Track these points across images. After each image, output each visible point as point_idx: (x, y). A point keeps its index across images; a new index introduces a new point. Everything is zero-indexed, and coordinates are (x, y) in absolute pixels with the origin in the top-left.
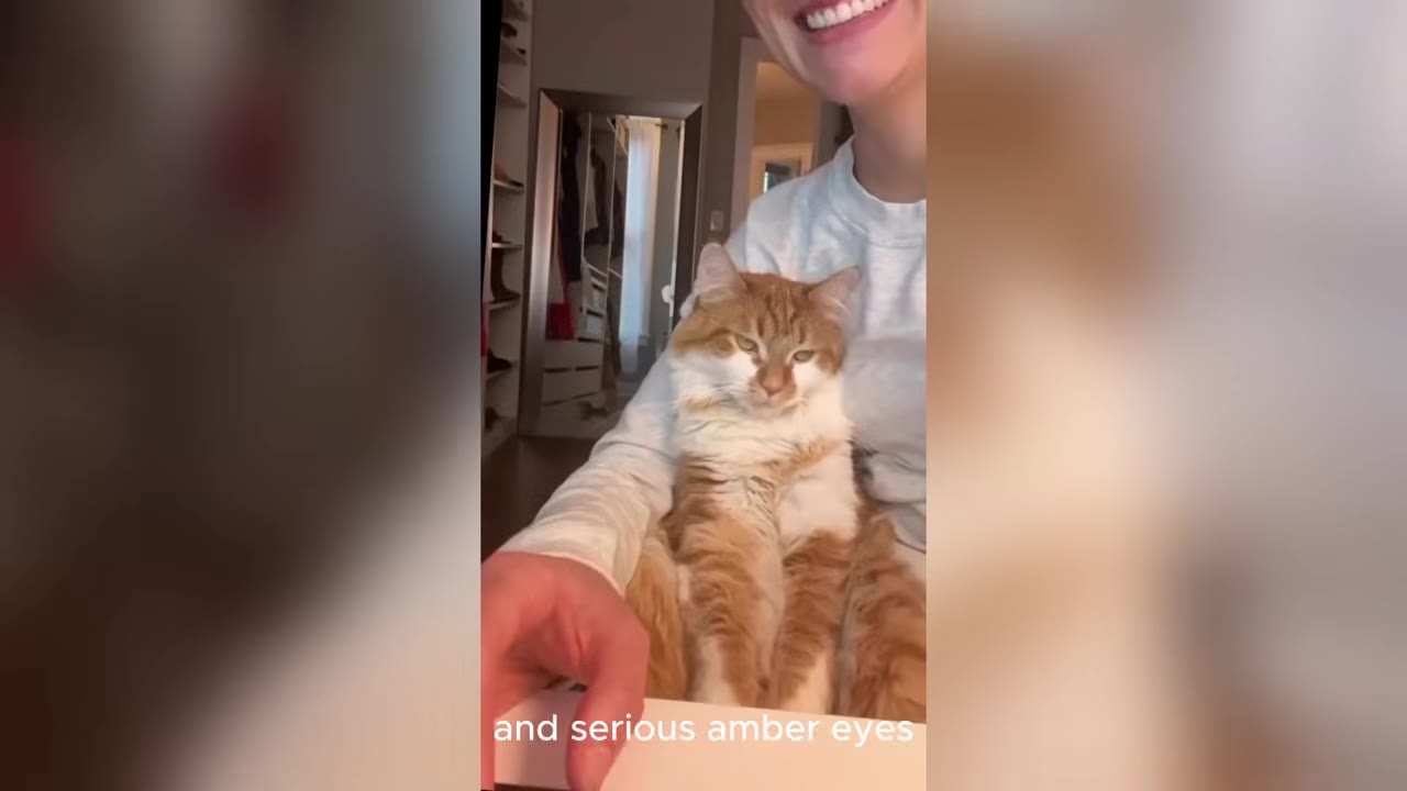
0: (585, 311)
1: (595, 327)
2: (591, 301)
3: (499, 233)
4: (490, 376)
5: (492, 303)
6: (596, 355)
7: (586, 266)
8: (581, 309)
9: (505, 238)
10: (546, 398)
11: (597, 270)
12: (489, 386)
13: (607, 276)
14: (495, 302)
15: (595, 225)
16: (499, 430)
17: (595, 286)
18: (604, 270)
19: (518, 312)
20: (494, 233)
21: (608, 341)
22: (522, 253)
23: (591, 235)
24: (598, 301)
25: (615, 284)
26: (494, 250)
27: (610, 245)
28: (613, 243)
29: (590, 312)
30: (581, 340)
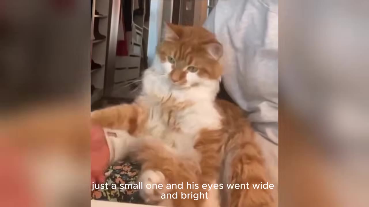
0: (133, 44)
1: (137, 50)
2: (136, 39)
3: (98, 11)
4: (93, 71)
5: (94, 40)
6: (137, 62)
7: (134, 24)
8: (131, 43)
9: (100, 13)
10: (116, 80)
11: (139, 27)
12: (93, 74)
13: (142, 29)
14: (96, 39)
15: (138, 7)
16: (96, 94)
17: (138, 33)
18: (141, 26)
19: (105, 43)
20: (96, 11)
21: (143, 56)
22: (107, 19)
23: (136, 12)
24: (138, 40)
25: (146, 32)
26: (95, 18)
27: (144, 15)
28: (145, 15)
29: (135, 44)
30: (131, 56)
